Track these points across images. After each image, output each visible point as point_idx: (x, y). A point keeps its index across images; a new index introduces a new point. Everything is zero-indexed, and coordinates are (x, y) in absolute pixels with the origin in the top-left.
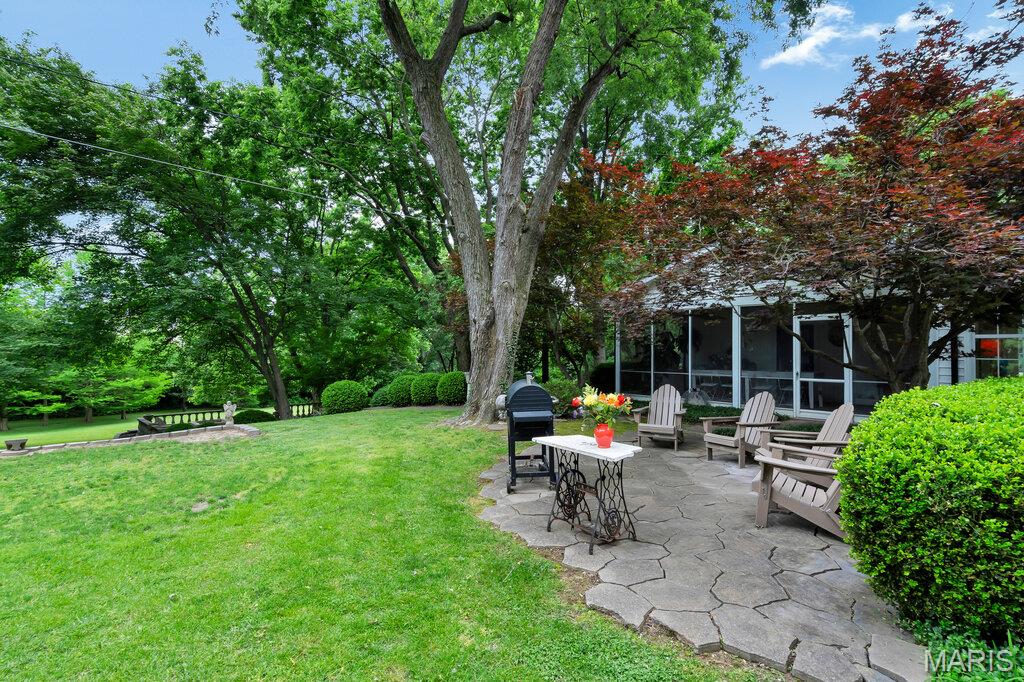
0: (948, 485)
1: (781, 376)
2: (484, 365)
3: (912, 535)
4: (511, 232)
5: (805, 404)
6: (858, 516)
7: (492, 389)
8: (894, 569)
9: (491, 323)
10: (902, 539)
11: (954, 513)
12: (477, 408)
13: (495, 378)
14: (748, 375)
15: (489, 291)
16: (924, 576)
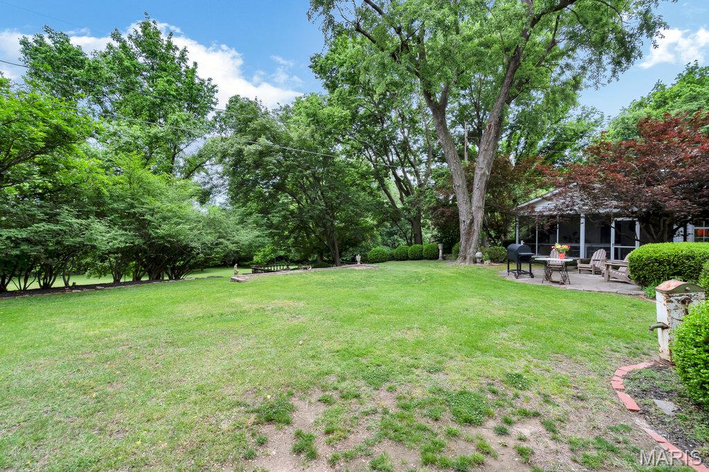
0: (648, 258)
1: (606, 246)
2: (467, 240)
3: (642, 269)
4: (481, 183)
5: (616, 258)
6: (631, 267)
7: (471, 250)
8: (639, 277)
9: (472, 222)
10: (640, 270)
11: (650, 263)
12: (465, 258)
13: (473, 246)
14: (589, 245)
15: (471, 208)
16: (645, 277)
